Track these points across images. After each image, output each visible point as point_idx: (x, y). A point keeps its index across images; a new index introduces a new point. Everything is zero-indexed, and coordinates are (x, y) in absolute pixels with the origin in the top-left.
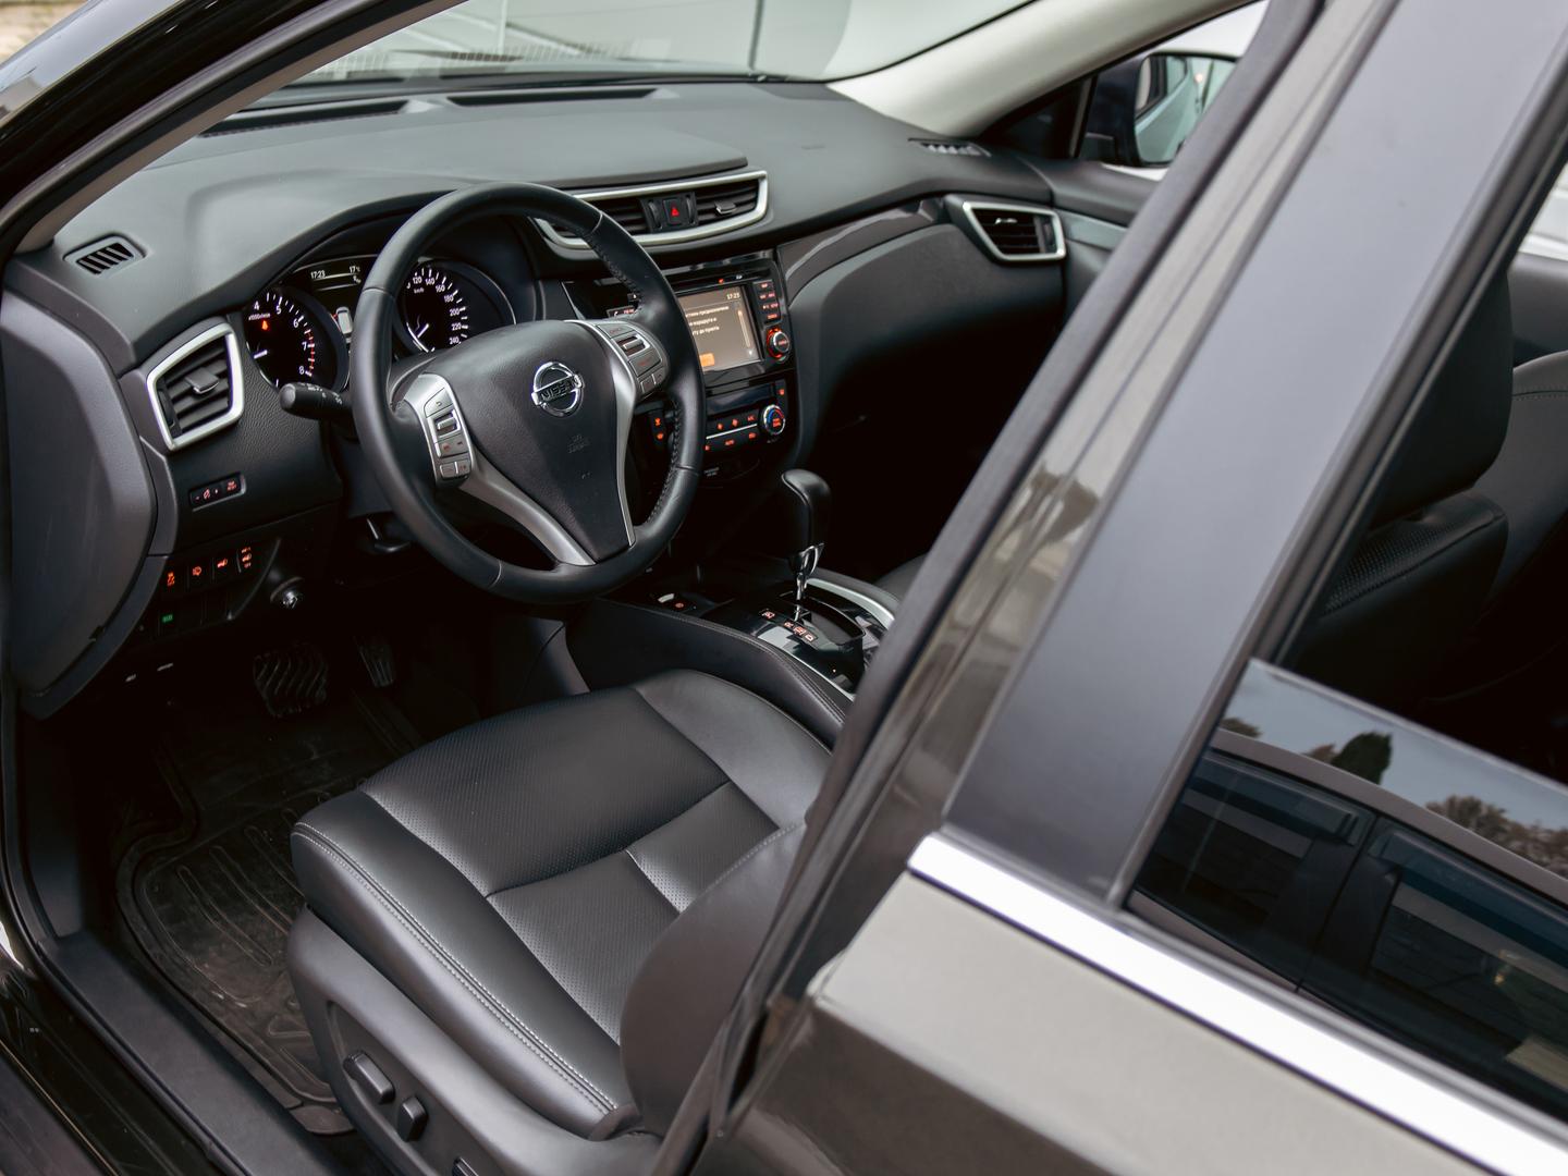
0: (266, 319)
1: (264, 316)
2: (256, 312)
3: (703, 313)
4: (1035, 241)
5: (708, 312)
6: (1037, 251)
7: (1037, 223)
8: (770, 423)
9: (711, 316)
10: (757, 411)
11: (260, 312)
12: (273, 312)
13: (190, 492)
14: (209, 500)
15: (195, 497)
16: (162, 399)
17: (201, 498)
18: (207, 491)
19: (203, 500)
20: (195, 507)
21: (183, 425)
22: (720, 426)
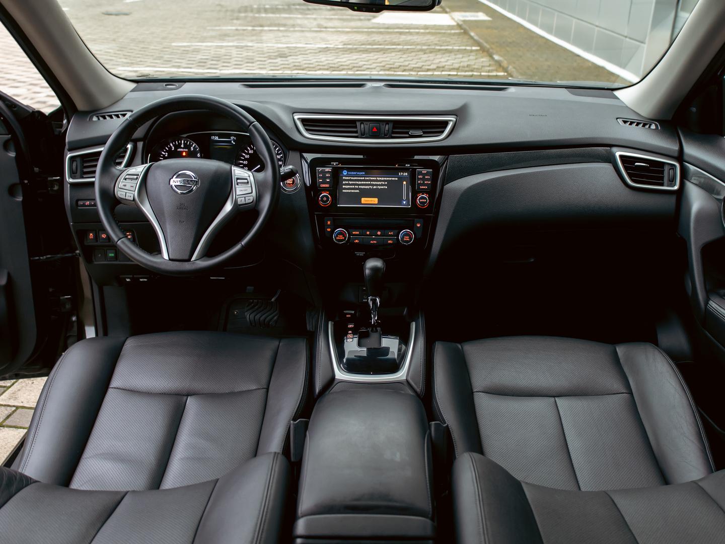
0: (185, 151)
1: (185, 150)
2: (182, 148)
3: (379, 179)
4: (662, 179)
5: (383, 179)
6: (662, 185)
7: (666, 168)
8: (402, 239)
9: (384, 181)
10: (396, 231)
11: (183, 148)
12: (189, 149)
13: (77, 201)
14: (88, 206)
15: (81, 203)
16: (74, 164)
17: (83, 204)
18: (88, 202)
19: (84, 205)
20: (80, 207)
21: (85, 176)
22: (368, 233)
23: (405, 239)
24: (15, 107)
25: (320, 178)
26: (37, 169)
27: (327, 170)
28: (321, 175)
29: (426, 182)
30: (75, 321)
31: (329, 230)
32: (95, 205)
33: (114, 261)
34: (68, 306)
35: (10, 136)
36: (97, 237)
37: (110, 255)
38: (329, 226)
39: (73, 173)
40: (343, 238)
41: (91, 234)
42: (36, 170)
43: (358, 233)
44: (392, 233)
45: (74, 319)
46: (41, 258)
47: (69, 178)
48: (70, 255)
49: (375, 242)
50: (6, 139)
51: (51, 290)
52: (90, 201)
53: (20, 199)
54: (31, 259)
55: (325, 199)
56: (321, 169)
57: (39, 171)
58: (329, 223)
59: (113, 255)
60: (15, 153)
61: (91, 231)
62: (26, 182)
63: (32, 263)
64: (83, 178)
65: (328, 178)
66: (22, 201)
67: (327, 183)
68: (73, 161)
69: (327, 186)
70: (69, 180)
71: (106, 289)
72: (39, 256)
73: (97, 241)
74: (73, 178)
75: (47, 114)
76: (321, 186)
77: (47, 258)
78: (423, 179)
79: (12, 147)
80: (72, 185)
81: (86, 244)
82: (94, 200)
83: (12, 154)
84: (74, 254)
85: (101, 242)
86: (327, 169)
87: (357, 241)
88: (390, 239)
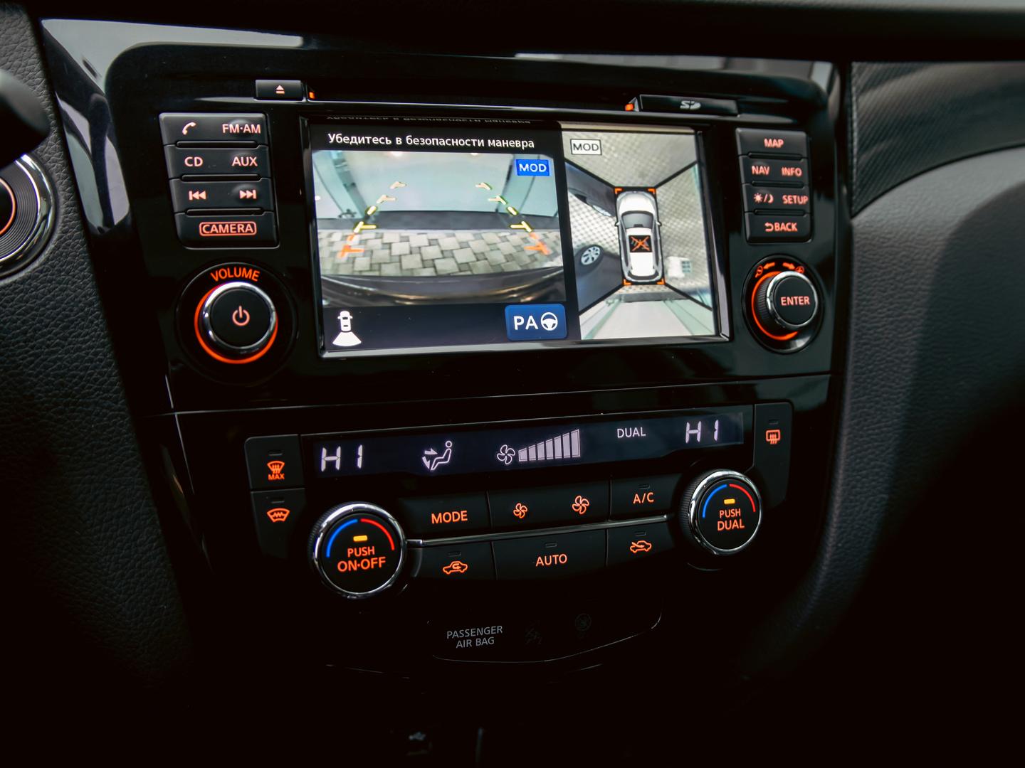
22: (520, 510)
23: (722, 526)
25: (192, 179)
27: (234, 127)
28: (198, 162)
29: (787, 200)
31: (278, 515)
38: (277, 494)
40: (381, 561)
43: (463, 516)
44: (648, 497)
49: (561, 558)
55: (241, 316)
56: (190, 121)
58: (276, 469)
65: (244, 175)
67: (242, 210)
69: (247, 228)
76: (209, 229)
78: (776, 183)
86: (234, 124)
87: (456, 566)
88: (634, 533)
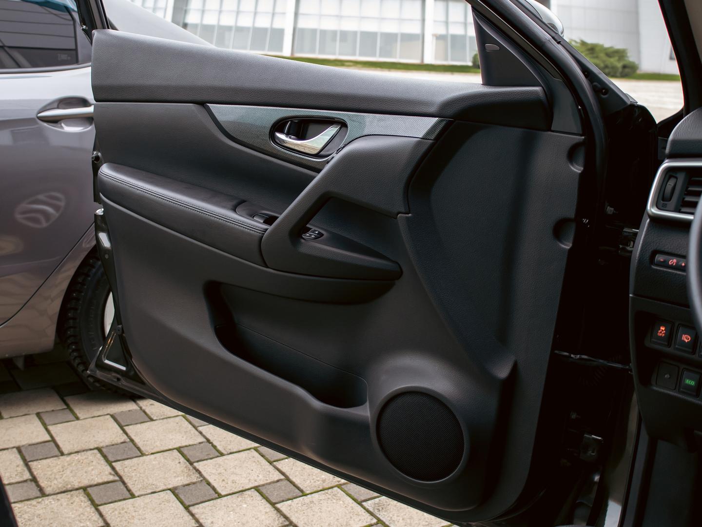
13: (655, 253)
14: (671, 267)
15: (660, 258)
16: (671, 183)
17: (664, 261)
18: (675, 261)
19: (665, 264)
20: (657, 265)
21: (683, 210)
24: (605, 94)
26: (612, 209)
30: (596, 482)
32: (685, 269)
33: (690, 395)
34: (592, 454)
35: (583, 137)
36: (671, 337)
37: (688, 382)
39: (663, 199)
41: (663, 328)
42: (610, 210)
45: (597, 478)
46: (572, 356)
47: (652, 206)
48: (619, 366)
50: (575, 142)
51: (574, 416)
52: (679, 259)
53: (567, 246)
54: (556, 352)
57: (613, 213)
59: (692, 383)
60: (582, 168)
61: (664, 322)
62: (585, 221)
63: (553, 358)
64: (680, 212)
66: (570, 250)
68: (670, 177)
70: (652, 209)
71: (663, 447)
72: (570, 353)
73: (669, 345)
74: (659, 209)
75: (657, 122)
77: (581, 359)
79: (581, 156)
80: (655, 219)
81: (648, 343)
82: (685, 257)
83: (577, 169)
84: (627, 367)
85: (677, 349)
